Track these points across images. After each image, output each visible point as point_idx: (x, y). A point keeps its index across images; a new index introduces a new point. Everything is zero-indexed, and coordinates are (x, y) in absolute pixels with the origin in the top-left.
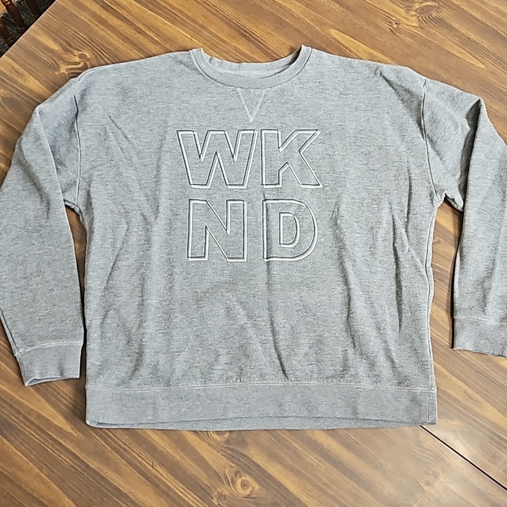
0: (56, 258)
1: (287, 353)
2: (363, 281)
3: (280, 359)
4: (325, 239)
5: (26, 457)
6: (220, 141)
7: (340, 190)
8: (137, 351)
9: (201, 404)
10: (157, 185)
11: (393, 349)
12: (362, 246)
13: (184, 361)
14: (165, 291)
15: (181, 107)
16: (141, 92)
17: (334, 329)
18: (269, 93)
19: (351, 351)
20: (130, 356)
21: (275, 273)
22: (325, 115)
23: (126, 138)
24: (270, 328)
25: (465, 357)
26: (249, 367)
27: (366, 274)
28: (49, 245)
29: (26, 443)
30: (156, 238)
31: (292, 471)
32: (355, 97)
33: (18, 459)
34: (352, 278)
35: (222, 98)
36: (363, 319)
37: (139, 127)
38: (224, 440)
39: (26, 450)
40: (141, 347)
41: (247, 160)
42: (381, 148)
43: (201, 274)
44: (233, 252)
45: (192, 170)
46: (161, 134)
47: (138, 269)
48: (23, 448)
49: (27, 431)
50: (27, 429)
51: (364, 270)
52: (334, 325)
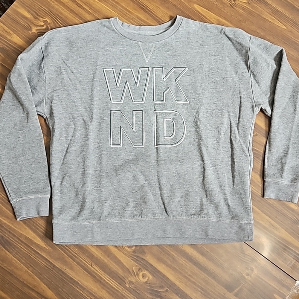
0: (33, 146)
1: (168, 201)
2: (212, 159)
3: (164, 205)
4: (190, 134)
5: (19, 261)
6: (129, 74)
7: (199, 104)
8: (81, 200)
9: (119, 231)
10: (91, 102)
11: (229, 198)
12: (212, 138)
13: (109, 206)
14: (97, 165)
15: (105, 54)
16: (81, 44)
17: (195, 187)
18: (157, 45)
19: (205, 200)
20: (78, 203)
21: (161, 154)
22: (191, 59)
23: (73, 73)
24: (158, 186)
25: (270, 202)
26: (146, 210)
27: (214, 154)
28: (29, 138)
29: (19, 253)
30: (92, 133)
31: (171, 268)
32: (209, 47)
33: (14, 262)
34: (206, 157)
35: (129, 48)
36: (212, 181)
37: (80, 66)
38: (132, 251)
39: (19, 257)
40: (84, 198)
41: (145, 86)
42: (223, 79)
43: (118, 155)
44: (137, 141)
45: (112, 92)
46: (93, 70)
47: (82, 152)
48: (17, 256)
49: (19, 246)
50: (19, 245)
51: (213, 152)
52: (195, 184)
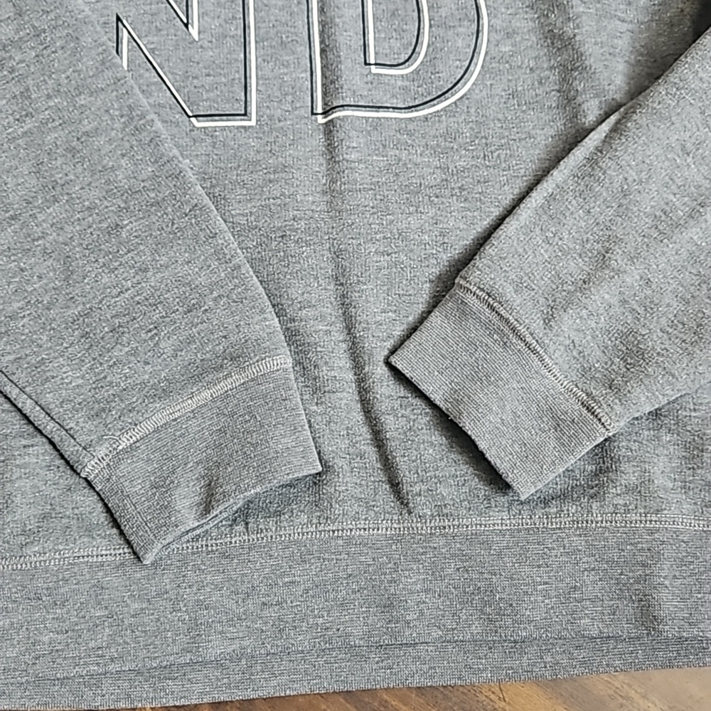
1: (403, 421)
3: (380, 445)
4: (514, 45)
9: (110, 616)
21: (353, 156)
24: (344, 340)
44: (211, 96)
